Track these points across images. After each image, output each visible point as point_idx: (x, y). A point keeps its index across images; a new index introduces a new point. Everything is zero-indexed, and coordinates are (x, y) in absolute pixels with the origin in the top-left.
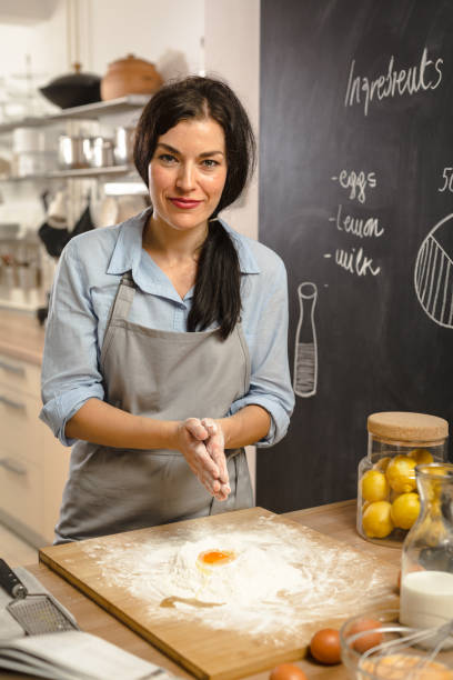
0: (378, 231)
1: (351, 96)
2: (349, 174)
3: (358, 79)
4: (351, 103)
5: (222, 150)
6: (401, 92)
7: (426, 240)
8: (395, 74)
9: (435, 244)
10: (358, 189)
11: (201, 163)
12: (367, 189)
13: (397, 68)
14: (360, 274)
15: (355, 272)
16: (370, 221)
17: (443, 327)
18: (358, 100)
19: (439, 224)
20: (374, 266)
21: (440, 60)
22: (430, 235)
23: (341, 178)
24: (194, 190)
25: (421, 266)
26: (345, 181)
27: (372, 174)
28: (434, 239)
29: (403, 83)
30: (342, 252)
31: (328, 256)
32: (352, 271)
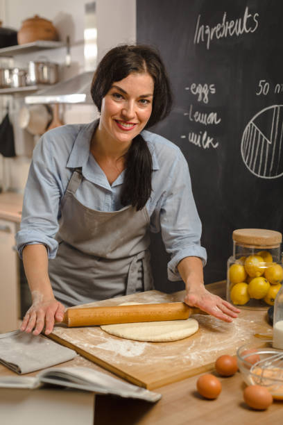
0: (217, 120)
1: (198, 37)
2: (197, 85)
3: (203, 26)
4: (198, 41)
5: (152, 93)
6: (231, 35)
7: (249, 125)
8: (227, 23)
9: (254, 127)
10: (203, 95)
11: (138, 101)
12: (210, 94)
13: (228, 20)
14: (205, 147)
15: (202, 147)
16: (211, 114)
17: (260, 178)
18: (203, 40)
19: (257, 115)
20: (214, 142)
21: (257, 14)
22: (251, 122)
23: (191, 89)
24: (133, 118)
25: (245, 141)
26: (195, 90)
27: (212, 85)
28: (254, 125)
29: (232, 29)
30: (193, 134)
31: (184, 137)
32: (200, 146)
